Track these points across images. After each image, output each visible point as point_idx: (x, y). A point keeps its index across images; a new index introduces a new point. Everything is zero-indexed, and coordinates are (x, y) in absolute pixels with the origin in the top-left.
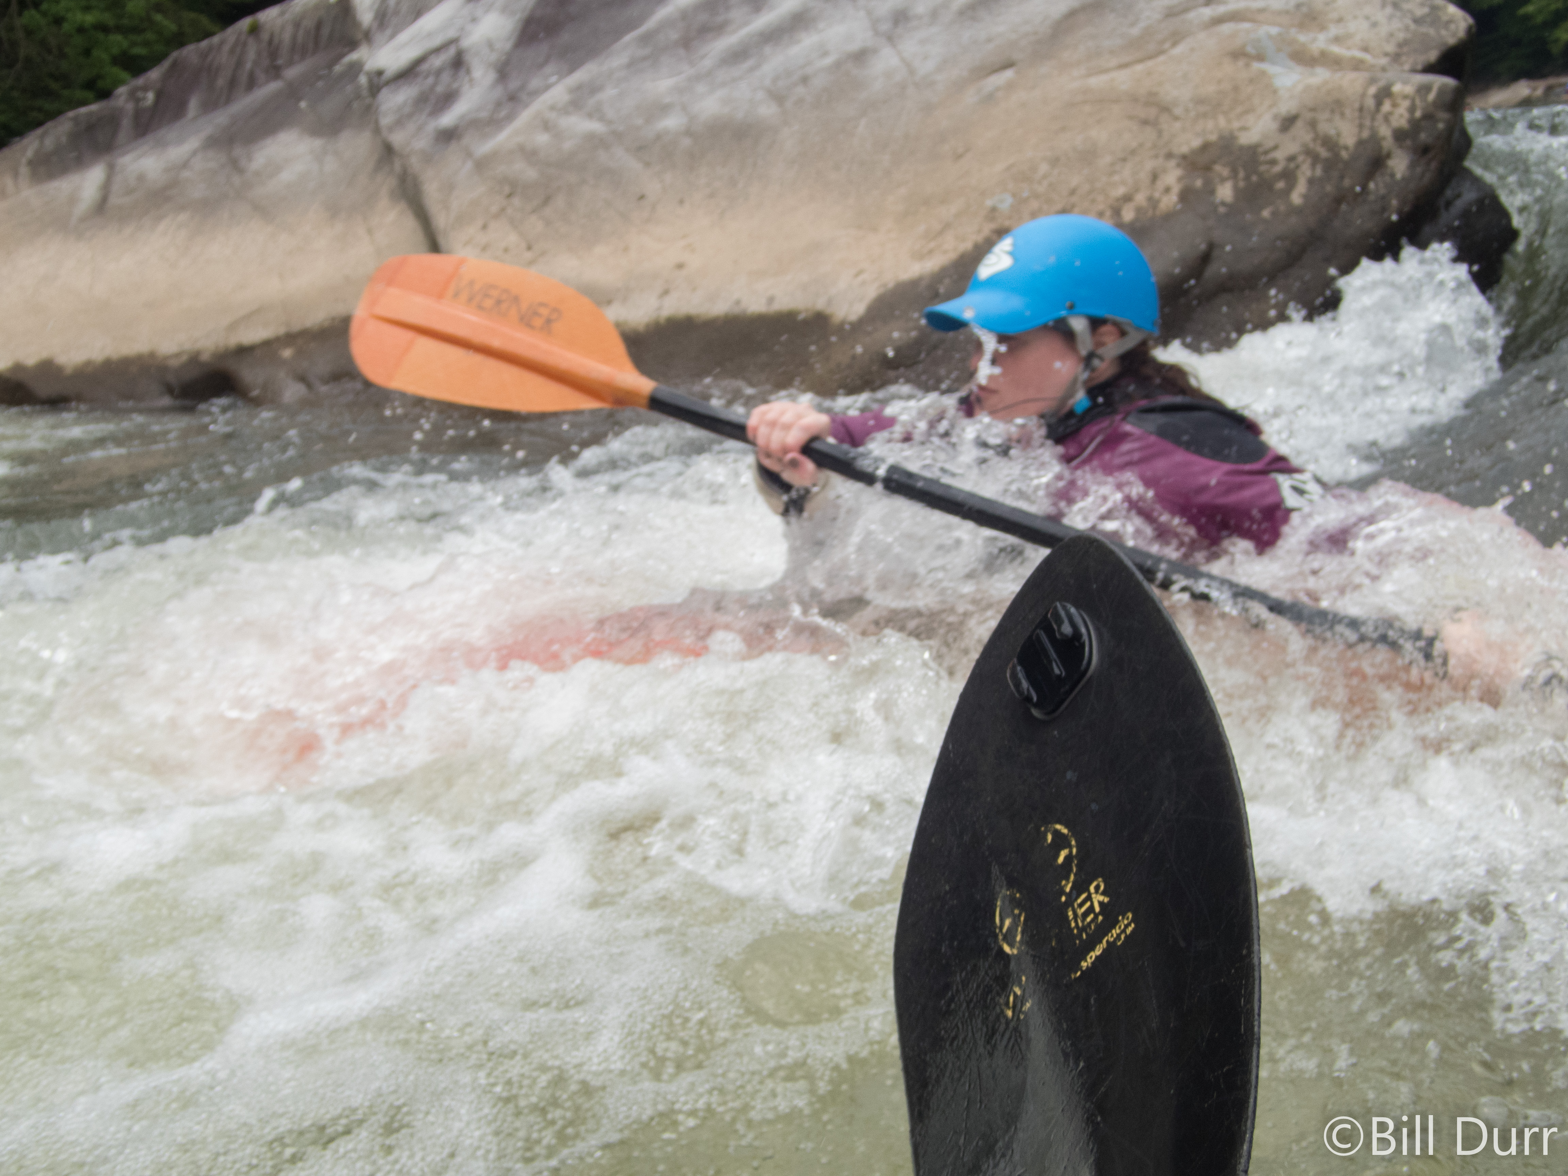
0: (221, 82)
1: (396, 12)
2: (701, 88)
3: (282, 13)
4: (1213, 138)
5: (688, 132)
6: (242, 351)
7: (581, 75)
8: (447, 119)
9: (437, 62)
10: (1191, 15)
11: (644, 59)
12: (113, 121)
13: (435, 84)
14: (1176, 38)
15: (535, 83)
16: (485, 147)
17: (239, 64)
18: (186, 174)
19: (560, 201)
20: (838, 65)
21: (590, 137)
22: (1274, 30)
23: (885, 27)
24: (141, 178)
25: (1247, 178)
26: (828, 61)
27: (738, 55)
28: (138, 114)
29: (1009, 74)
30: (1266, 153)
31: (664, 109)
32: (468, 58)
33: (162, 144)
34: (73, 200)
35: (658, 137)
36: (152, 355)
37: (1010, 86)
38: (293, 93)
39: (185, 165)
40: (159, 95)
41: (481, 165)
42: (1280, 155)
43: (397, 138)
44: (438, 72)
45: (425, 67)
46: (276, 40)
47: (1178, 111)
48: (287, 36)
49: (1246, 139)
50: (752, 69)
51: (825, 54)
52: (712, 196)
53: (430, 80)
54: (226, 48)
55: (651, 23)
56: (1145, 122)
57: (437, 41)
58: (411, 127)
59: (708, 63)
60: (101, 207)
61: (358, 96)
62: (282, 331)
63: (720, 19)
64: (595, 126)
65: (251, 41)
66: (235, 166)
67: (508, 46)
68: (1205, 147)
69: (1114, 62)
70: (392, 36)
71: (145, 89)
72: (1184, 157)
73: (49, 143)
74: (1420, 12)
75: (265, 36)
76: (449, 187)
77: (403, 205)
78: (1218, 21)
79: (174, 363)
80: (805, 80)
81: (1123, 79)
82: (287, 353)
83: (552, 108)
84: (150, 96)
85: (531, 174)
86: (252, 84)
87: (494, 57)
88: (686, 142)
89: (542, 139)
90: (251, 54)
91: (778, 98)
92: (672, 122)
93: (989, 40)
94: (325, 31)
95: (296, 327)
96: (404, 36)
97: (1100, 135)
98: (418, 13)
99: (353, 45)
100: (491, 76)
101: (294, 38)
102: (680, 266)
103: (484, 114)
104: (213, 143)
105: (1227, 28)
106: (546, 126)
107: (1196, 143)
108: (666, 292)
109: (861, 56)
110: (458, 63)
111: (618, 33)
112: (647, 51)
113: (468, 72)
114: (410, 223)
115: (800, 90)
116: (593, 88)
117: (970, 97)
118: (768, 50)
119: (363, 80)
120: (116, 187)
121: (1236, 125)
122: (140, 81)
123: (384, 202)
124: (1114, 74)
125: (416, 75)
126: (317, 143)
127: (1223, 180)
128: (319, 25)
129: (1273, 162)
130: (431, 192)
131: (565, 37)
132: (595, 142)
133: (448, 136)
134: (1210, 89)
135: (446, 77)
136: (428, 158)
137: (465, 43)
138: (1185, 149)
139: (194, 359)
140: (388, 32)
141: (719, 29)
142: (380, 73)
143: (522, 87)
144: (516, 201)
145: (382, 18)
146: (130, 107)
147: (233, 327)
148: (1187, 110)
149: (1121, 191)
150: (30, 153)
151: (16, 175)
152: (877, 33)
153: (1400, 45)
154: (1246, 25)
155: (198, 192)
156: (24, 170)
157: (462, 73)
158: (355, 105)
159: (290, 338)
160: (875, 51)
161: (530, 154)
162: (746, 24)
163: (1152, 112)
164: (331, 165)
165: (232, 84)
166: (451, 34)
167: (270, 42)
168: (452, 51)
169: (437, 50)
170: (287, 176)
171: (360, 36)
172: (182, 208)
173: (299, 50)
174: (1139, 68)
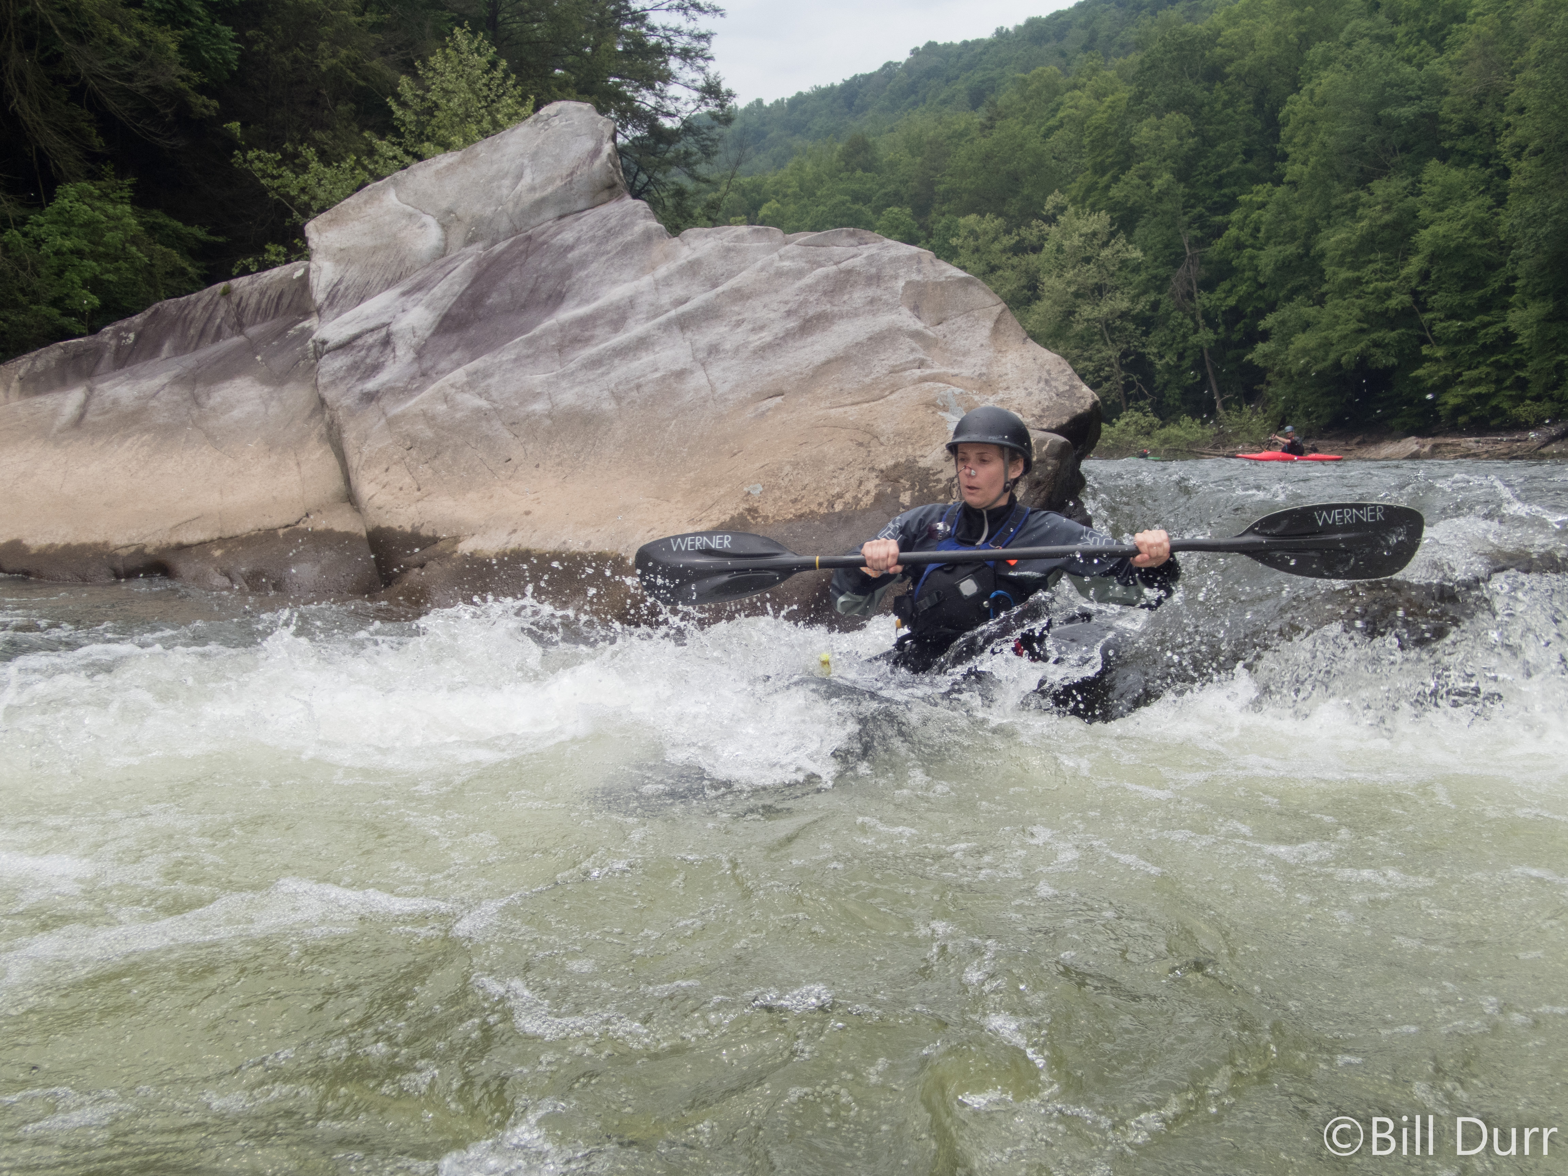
0: (192, 331)
1: (344, 296)
2: (564, 384)
3: (252, 283)
4: (902, 460)
5: (549, 416)
6: (181, 548)
7: (477, 363)
8: (371, 385)
9: (370, 339)
10: (907, 373)
11: (528, 357)
12: (97, 353)
13: (367, 356)
14: (894, 388)
15: (443, 365)
16: (397, 410)
17: (210, 319)
18: (154, 403)
19: (447, 456)
20: (663, 379)
21: (478, 410)
22: (958, 391)
23: (701, 355)
24: (115, 402)
25: (920, 490)
26: (658, 375)
27: (595, 363)
28: (119, 349)
29: (778, 399)
30: (934, 474)
31: (536, 396)
32: (394, 338)
33: (136, 377)
34: (55, 413)
35: (528, 416)
36: (106, 544)
37: (778, 408)
38: (252, 347)
39: (154, 396)
40: (138, 336)
41: (391, 423)
42: (943, 477)
43: (330, 395)
44: (370, 348)
45: (360, 342)
46: (243, 304)
47: (882, 439)
48: (253, 301)
49: (923, 463)
50: (603, 374)
51: (656, 370)
52: (559, 464)
53: (363, 353)
54: (201, 305)
55: (537, 331)
56: (860, 444)
57: (372, 324)
58: (342, 387)
59: (572, 366)
60: (78, 421)
61: (305, 357)
62: (216, 535)
63: (587, 334)
64: (483, 403)
65: (223, 301)
66: (196, 401)
67: (428, 334)
68: (896, 466)
69: (849, 401)
70: (339, 315)
71: (128, 330)
72: (882, 471)
73: (40, 365)
74: (1062, 388)
75: (235, 299)
76: (365, 437)
77: (328, 447)
78: (924, 379)
79: (124, 552)
80: (638, 387)
81: (852, 413)
82: (218, 553)
83: (452, 386)
84: (132, 336)
85: (429, 434)
86: (218, 335)
87: (415, 341)
88: (548, 422)
89: (442, 408)
90: (221, 312)
91: (618, 398)
92: (539, 407)
93: (770, 374)
94: (285, 301)
95: (228, 534)
96: (346, 316)
97: (829, 449)
98: (361, 300)
99: (307, 315)
100: (411, 355)
101: (259, 303)
102: (527, 513)
103: (401, 385)
104: (178, 380)
105: (927, 385)
106: (446, 399)
107: (891, 463)
108: (515, 531)
109: (681, 375)
110: (387, 342)
111: (512, 335)
112: (531, 351)
113: (394, 350)
114: (332, 461)
115: (634, 394)
116: (486, 374)
117: (749, 413)
118: (616, 362)
119: (310, 344)
120: (92, 407)
121: (918, 453)
122: (125, 323)
123: (313, 442)
124: (847, 408)
125: (353, 348)
126: (266, 390)
127: (905, 490)
128: (280, 296)
129: (938, 481)
130: (350, 438)
131: (472, 332)
132: (481, 415)
133: (370, 397)
134: (906, 426)
135: (375, 352)
136: (351, 413)
137: (394, 328)
138: (883, 466)
139: (140, 551)
140: (336, 310)
141: (586, 341)
142: (324, 343)
143: (432, 367)
144: (414, 452)
145: (332, 298)
146: (113, 342)
147: (175, 528)
148: (888, 439)
149: (837, 490)
150: (22, 372)
151: (7, 388)
152: (695, 359)
153: (1043, 410)
154: (941, 385)
155: (162, 418)
156: (15, 384)
157: (389, 349)
158: (302, 363)
159: (221, 542)
160: (692, 372)
161: (429, 418)
162: (607, 340)
163: (868, 437)
164: (274, 408)
165: (202, 333)
166: (385, 319)
167: (238, 305)
168: (383, 332)
169: (372, 330)
170: (236, 413)
171: (312, 309)
172: (147, 430)
173: (261, 313)
174: (866, 405)
